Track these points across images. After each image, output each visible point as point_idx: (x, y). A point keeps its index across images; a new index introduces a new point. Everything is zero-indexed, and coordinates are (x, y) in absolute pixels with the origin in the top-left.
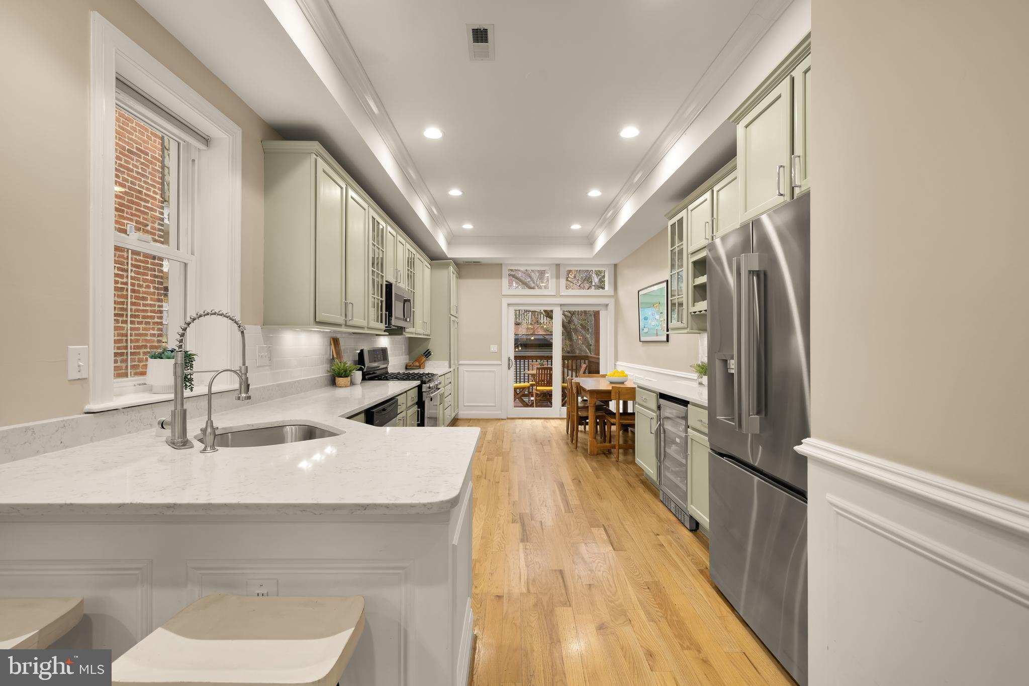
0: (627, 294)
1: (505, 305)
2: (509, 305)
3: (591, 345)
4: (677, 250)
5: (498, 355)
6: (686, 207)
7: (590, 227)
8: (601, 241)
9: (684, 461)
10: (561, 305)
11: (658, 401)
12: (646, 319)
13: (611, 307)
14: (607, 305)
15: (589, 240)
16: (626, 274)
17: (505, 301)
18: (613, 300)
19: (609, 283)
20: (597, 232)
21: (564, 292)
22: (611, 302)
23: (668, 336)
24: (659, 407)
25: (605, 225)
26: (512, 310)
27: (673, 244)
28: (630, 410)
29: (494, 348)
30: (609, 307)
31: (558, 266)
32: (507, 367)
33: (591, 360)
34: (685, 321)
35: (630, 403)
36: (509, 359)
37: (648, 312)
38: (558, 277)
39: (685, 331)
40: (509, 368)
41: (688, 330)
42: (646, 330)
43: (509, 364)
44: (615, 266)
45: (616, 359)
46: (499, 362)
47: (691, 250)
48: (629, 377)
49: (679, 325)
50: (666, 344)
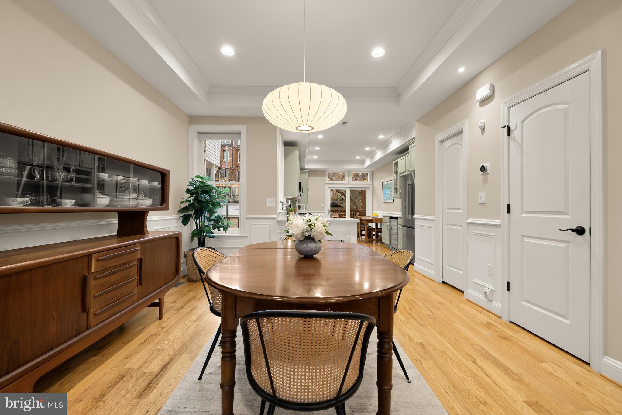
0: (378, 184)
1: (327, 188)
2: (328, 187)
3: (358, 206)
4: (396, 171)
5: (324, 209)
6: (398, 158)
7: (363, 157)
8: (368, 163)
9: (397, 243)
10: (350, 188)
11: (390, 220)
12: (385, 194)
13: (371, 189)
14: (369, 188)
15: (363, 162)
16: (377, 175)
17: (327, 186)
18: (372, 185)
19: (370, 178)
20: (366, 160)
21: (351, 182)
22: (371, 186)
23: (393, 199)
24: (390, 221)
25: (370, 157)
26: (329, 190)
27: (395, 169)
28: (379, 227)
29: (322, 205)
30: (370, 189)
31: (349, 171)
32: (327, 213)
33: (361, 211)
34: (398, 195)
35: (379, 224)
36: (328, 210)
37: (386, 191)
38: (349, 176)
39: (398, 198)
40: (328, 214)
41: (399, 198)
42: (385, 198)
43: (328, 212)
44: (373, 171)
45: (373, 210)
46: (324, 212)
47: (400, 172)
48: (379, 215)
49: (397, 196)
50: (393, 203)
